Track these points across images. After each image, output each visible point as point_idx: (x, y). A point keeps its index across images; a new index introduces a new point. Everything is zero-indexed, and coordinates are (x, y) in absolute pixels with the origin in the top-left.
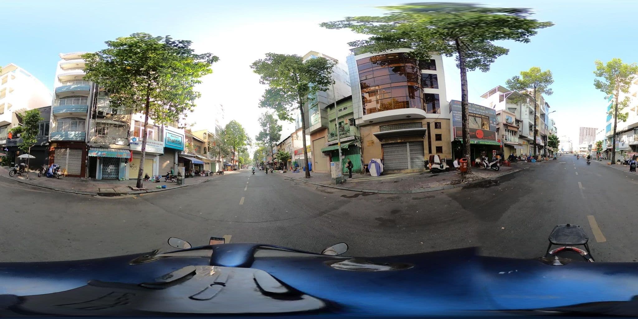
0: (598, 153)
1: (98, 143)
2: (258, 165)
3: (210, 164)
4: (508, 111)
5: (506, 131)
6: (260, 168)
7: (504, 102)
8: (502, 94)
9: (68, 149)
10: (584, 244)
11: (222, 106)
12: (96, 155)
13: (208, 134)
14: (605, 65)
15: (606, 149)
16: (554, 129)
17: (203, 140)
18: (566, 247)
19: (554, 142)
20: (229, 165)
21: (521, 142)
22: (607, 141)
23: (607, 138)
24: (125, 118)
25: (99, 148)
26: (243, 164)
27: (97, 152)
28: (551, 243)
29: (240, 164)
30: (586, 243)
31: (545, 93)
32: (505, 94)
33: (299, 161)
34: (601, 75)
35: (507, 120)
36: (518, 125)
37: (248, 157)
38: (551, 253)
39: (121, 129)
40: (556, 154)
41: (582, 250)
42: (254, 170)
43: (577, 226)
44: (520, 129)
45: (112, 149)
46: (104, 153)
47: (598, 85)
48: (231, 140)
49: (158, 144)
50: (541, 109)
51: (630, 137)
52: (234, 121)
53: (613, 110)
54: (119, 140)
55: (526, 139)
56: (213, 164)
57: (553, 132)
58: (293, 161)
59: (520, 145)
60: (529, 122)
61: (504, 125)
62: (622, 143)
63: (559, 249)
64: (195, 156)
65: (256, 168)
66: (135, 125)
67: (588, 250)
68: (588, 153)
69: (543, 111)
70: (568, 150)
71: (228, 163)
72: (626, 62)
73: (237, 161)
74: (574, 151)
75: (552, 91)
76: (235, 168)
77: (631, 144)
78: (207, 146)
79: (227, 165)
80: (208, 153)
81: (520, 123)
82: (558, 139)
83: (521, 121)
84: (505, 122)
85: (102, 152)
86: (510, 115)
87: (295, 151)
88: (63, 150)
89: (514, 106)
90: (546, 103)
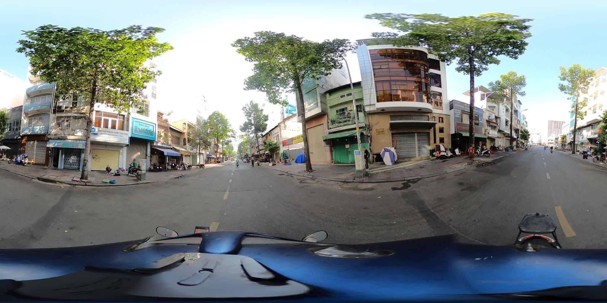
0: (563, 145)
1: (58, 135)
2: (242, 157)
3: (191, 157)
4: (488, 109)
5: (488, 126)
6: (245, 160)
7: (485, 101)
8: (483, 93)
9: (36, 141)
10: (552, 233)
11: (204, 97)
12: (53, 146)
13: (188, 124)
14: (567, 70)
15: (570, 142)
16: (525, 123)
17: (182, 130)
18: (534, 235)
19: (525, 136)
20: (213, 158)
21: (499, 135)
22: (571, 134)
23: (570, 132)
24: (84, 109)
25: (57, 139)
26: (227, 156)
27: (54, 143)
28: (521, 231)
29: (224, 157)
30: (554, 231)
31: (520, 94)
32: (485, 93)
33: (288, 152)
34: (564, 79)
35: (489, 117)
36: (497, 121)
37: (233, 149)
38: (520, 240)
39: (81, 120)
40: (527, 145)
41: (550, 239)
42: (238, 163)
43: (546, 215)
44: (499, 125)
45: (69, 140)
46: (61, 144)
47: (562, 88)
48: (214, 131)
49: (122, 134)
50: (514, 106)
51: (588, 131)
52: (217, 112)
53: (574, 109)
54: (77, 131)
55: (503, 132)
56: (194, 157)
57: (524, 126)
58: (281, 152)
59: (498, 137)
60: (506, 119)
61: (487, 121)
62: (582, 136)
63: (528, 237)
64: (172, 147)
65: (240, 161)
66: (96, 115)
67: (555, 238)
68: (555, 145)
69: (516, 108)
70: (537, 142)
71: (211, 156)
72: (585, 67)
73: (221, 153)
74: (542, 143)
75: (525, 93)
76: (219, 160)
77: (588, 137)
78: (186, 137)
79: (210, 157)
80: (187, 144)
81: (498, 119)
82: (529, 132)
83: (499, 118)
84: (487, 119)
85: (58, 143)
86: (491, 113)
87: (283, 141)
88: (32, 142)
89: (494, 105)
90: (519, 101)
